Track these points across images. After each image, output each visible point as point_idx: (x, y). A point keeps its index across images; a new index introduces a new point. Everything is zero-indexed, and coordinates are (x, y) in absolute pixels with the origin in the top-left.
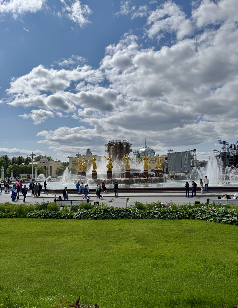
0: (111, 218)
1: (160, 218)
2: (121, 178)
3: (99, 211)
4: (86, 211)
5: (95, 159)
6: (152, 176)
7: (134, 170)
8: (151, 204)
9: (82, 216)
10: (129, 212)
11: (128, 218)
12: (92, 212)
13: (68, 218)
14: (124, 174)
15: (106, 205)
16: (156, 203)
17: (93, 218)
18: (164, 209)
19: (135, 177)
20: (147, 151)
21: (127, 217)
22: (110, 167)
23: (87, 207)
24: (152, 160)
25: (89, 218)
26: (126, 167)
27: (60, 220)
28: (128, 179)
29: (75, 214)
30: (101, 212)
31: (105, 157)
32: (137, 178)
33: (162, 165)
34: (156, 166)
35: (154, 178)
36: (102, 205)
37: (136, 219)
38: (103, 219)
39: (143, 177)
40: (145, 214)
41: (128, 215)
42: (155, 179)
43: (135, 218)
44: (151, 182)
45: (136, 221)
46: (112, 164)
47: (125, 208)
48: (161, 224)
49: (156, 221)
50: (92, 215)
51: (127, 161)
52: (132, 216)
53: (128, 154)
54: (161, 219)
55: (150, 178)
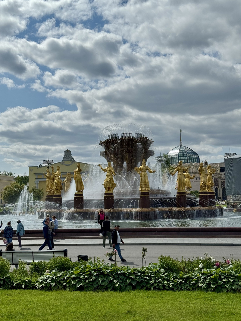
0: (112, 288)
1: (209, 289)
2: (131, 207)
3: (87, 275)
4: (61, 273)
5: (80, 170)
6: (193, 204)
7: (158, 192)
8: (192, 261)
9: (53, 284)
10: (147, 276)
11: (145, 288)
12: (73, 276)
13: (26, 287)
14: (137, 199)
15: (101, 261)
16: (201, 258)
17: (75, 288)
18: (217, 271)
19: (159, 206)
20: (183, 154)
21: (144, 286)
22: (109, 186)
23: (64, 267)
24: (193, 173)
25: (68, 289)
26: (142, 187)
27: (9, 291)
28: (145, 210)
29: (40, 279)
30: (90, 275)
31: (99, 165)
32: (163, 209)
33: (213, 182)
34: (201, 185)
35: (196, 208)
36: (93, 262)
37: (162, 292)
38: (95, 290)
39: (176, 206)
40: (179, 281)
41: (146, 282)
42: (200, 210)
43: (159, 290)
44: (191, 217)
45: (161, 294)
46: (113, 181)
47: (139, 269)
48: (212, 302)
49: (201, 296)
50: (73, 282)
51: (143, 173)
52: (153, 284)
53: (146, 161)
54: (212, 291)
55: (188, 207)
